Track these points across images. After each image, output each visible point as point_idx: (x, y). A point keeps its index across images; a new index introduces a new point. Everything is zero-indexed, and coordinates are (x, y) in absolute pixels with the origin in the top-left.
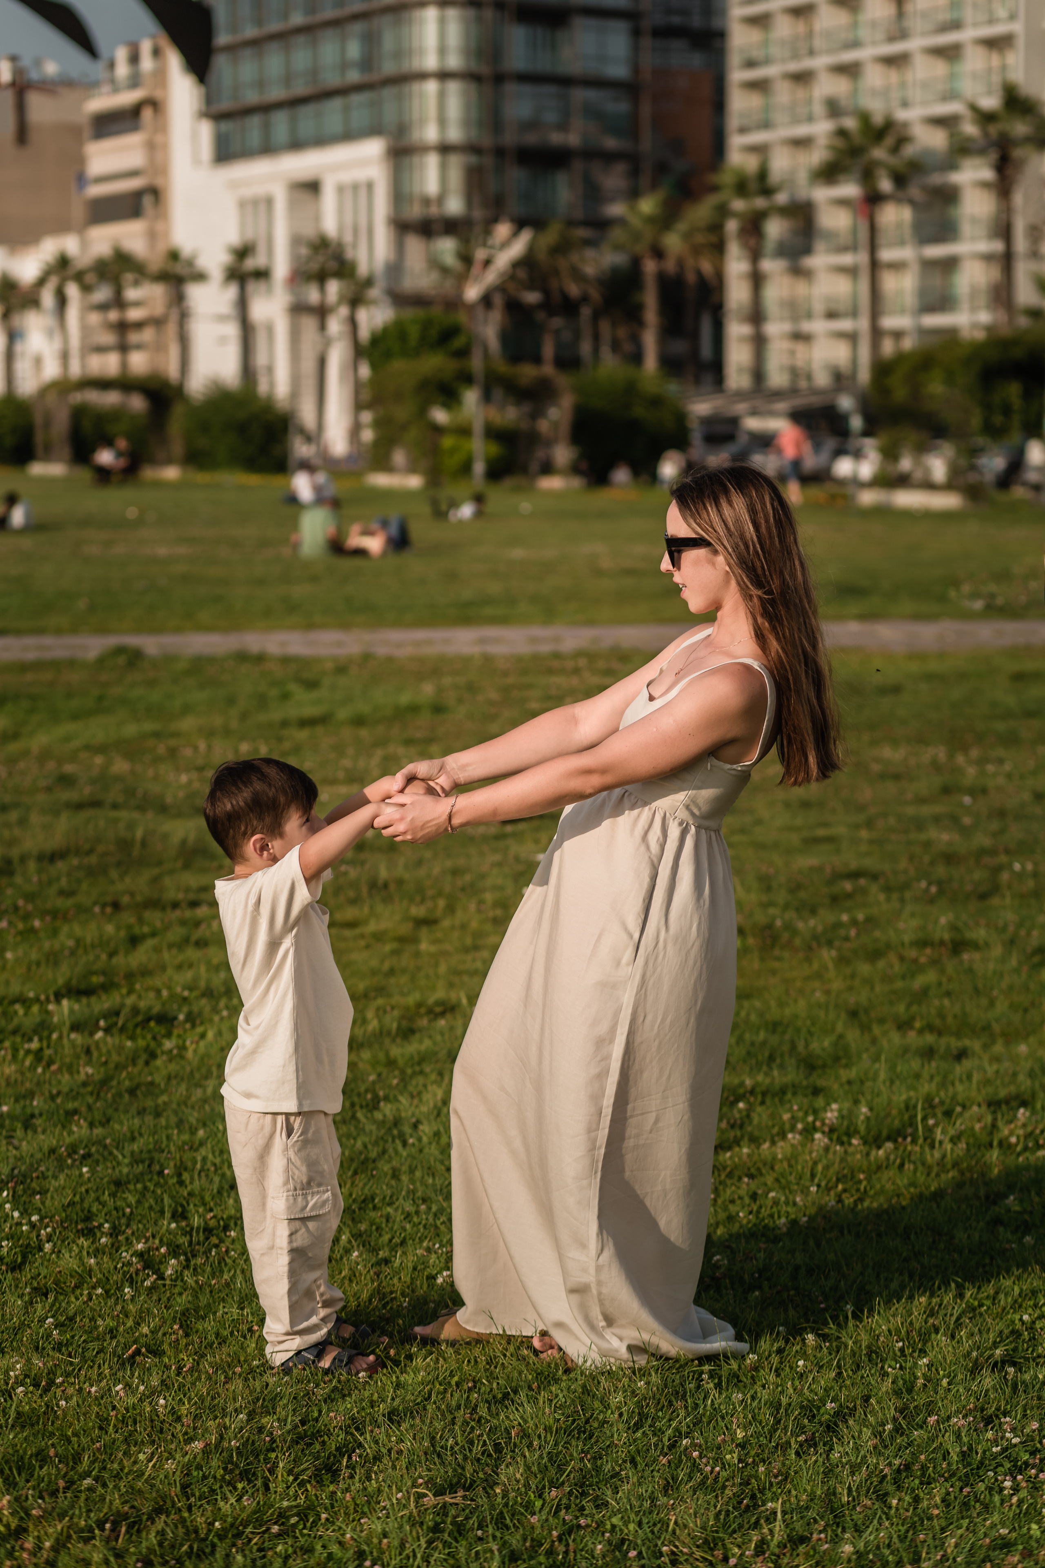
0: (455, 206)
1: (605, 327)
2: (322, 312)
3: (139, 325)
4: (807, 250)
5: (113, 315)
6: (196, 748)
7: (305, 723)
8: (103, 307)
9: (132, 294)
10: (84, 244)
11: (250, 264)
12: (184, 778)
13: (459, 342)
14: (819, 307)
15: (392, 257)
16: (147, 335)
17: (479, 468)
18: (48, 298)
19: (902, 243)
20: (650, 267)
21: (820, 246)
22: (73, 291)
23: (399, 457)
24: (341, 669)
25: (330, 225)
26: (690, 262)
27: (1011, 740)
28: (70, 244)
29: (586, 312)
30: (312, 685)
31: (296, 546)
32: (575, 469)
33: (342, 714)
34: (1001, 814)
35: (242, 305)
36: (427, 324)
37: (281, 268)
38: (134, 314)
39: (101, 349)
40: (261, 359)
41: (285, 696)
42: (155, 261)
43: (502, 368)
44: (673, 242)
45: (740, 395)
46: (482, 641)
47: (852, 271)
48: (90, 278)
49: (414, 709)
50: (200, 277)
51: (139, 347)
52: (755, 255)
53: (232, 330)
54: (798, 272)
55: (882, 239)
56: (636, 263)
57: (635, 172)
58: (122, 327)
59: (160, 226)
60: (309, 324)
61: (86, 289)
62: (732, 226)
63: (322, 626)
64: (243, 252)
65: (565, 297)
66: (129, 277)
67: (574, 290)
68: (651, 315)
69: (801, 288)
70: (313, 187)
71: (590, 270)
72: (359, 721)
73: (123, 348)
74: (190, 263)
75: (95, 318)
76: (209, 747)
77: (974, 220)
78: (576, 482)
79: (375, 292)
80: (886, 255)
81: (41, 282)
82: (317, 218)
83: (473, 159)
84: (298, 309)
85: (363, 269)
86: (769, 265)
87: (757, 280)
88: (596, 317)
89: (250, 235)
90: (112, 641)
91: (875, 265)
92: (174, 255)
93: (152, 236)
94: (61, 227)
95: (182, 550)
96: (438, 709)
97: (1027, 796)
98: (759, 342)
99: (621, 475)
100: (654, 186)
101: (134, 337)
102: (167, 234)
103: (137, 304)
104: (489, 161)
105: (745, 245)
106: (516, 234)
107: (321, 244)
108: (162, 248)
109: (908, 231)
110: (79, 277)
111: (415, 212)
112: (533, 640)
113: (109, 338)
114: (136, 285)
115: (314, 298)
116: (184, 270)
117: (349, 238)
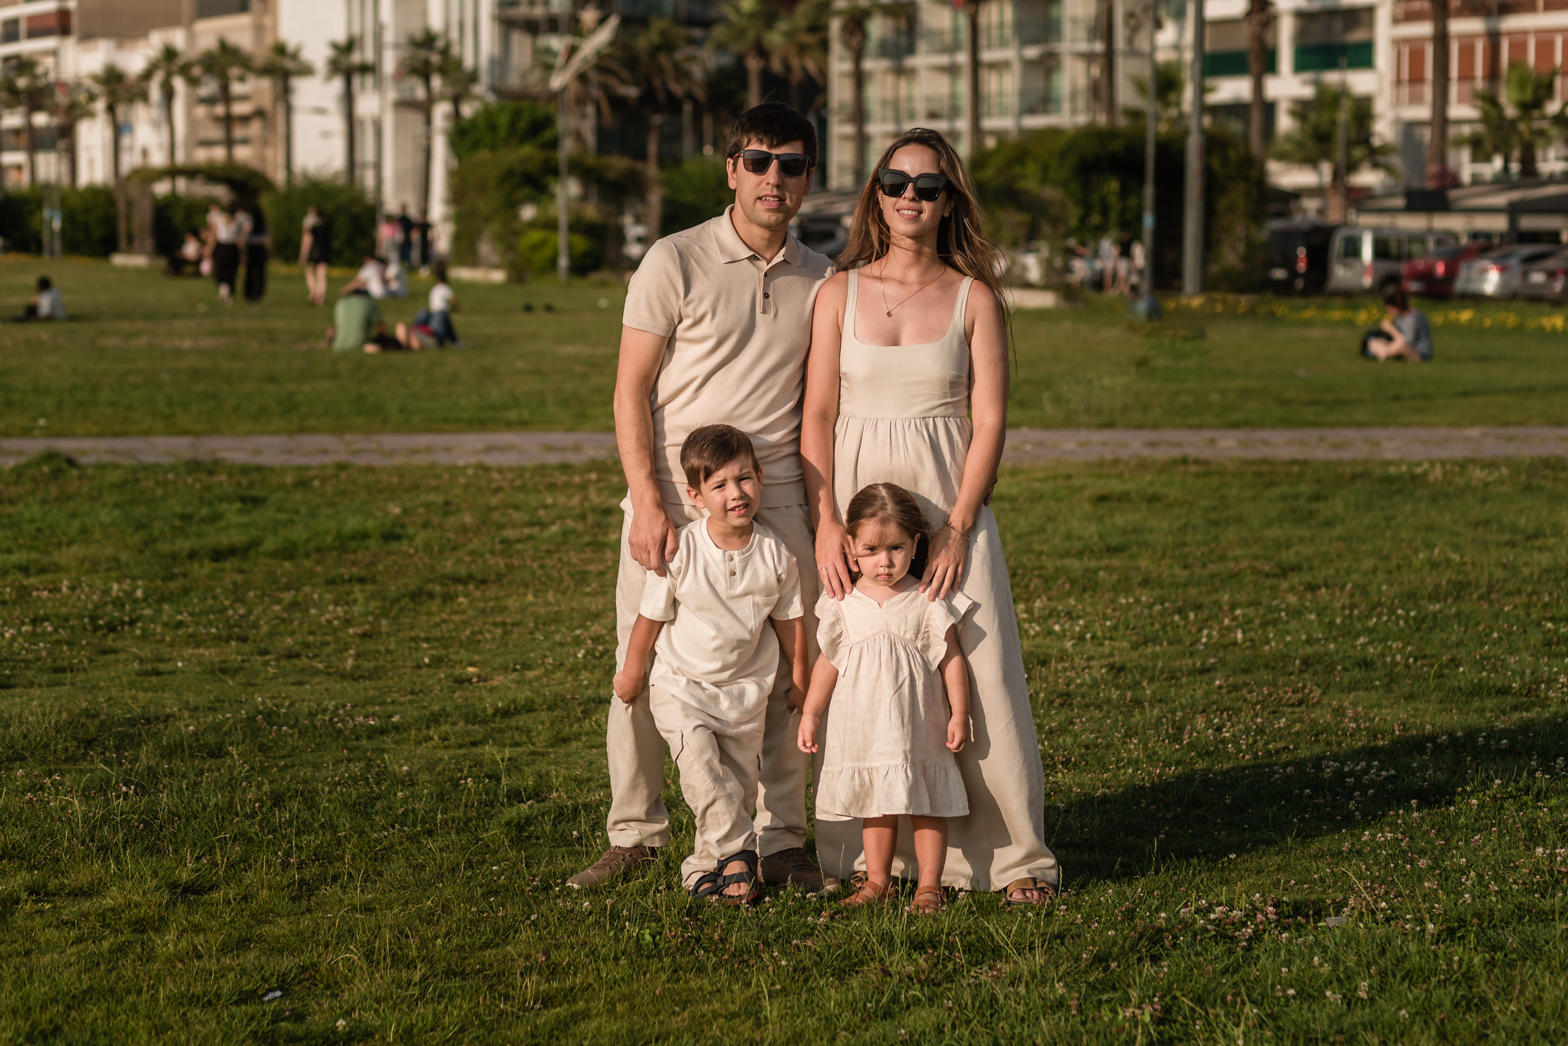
1: (708, 122)
2: (425, 108)
3: (245, 119)
4: (911, 50)
5: (220, 110)
8: (209, 101)
9: (237, 88)
10: (191, 38)
11: (356, 58)
14: (921, 107)
15: (497, 52)
16: (255, 128)
17: (563, 262)
18: (155, 92)
19: (1003, 44)
20: (753, 64)
21: (922, 46)
22: (179, 84)
23: (485, 248)
25: (436, 22)
26: (795, 62)
28: (178, 38)
29: (688, 107)
31: (332, 340)
35: (348, 99)
36: (518, 115)
37: (389, 64)
38: (240, 109)
39: (207, 143)
40: (367, 152)
42: (261, 55)
43: (591, 159)
44: (775, 38)
45: (842, 194)
47: (952, 70)
48: (196, 71)
50: (306, 71)
51: (245, 141)
52: (858, 56)
53: (336, 123)
54: (900, 71)
55: (983, 41)
56: (740, 60)
58: (228, 121)
59: (267, 21)
60: (415, 119)
61: (193, 82)
62: (835, 26)
64: (350, 46)
65: (670, 95)
66: (234, 71)
67: (677, 89)
69: (903, 87)
71: (696, 71)
73: (229, 142)
74: (295, 56)
75: (201, 111)
77: (1074, 21)
79: (479, 87)
80: (987, 56)
81: (147, 75)
82: (424, 13)
84: (404, 105)
85: (468, 62)
86: (870, 64)
87: (859, 79)
88: (697, 115)
89: (356, 30)
90: (36, 446)
91: (976, 65)
92: (280, 49)
93: (259, 29)
94: (170, 21)
98: (862, 141)
101: (239, 132)
102: (275, 27)
103: (244, 98)
105: (846, 44)
106: (602, 21)
107: (428, 41)
108: (269, 41)
109: (1008, 31)
110: (185, 71)
111: (522, 11)
112: (550, 448)
113: (215, 132)
114: (242, 79)
115: (420, 93)
116: (289, 64)
117: (454, 34)
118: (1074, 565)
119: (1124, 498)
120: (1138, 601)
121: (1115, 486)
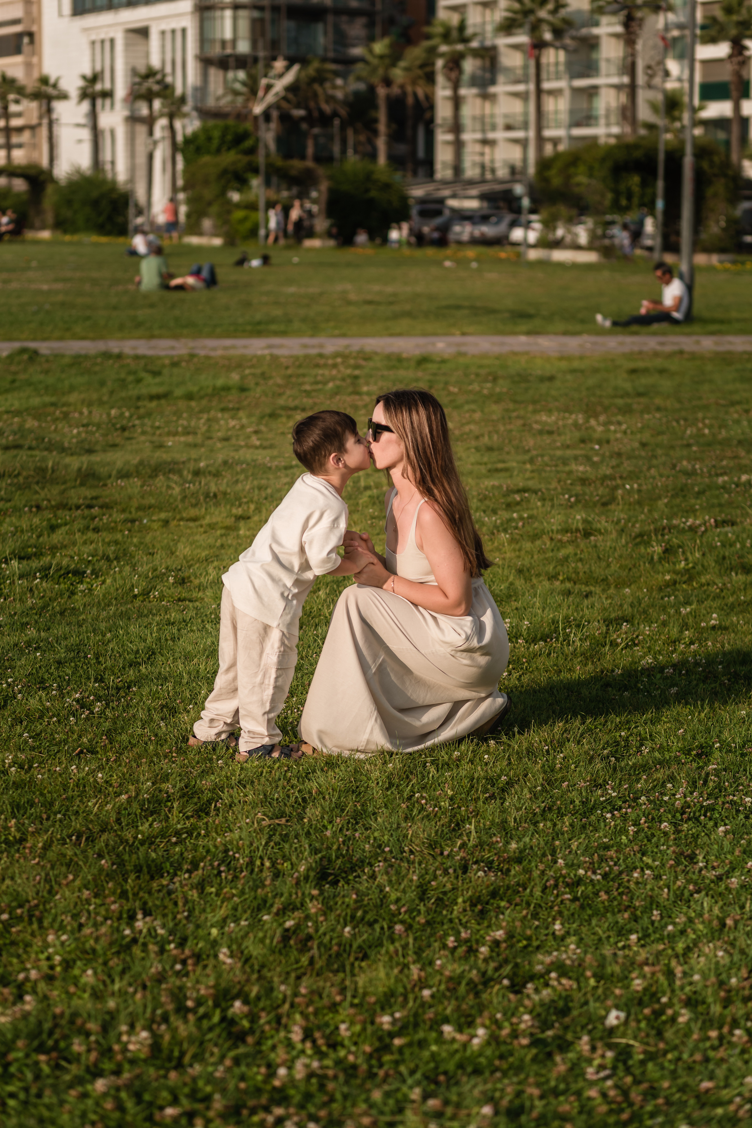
0: (243, 47)
1: (350, 133)
2: (150, 122)
3: (19, 130)
4: (493, 82)
5: (2, 124)
6: (81, 413)
7: (152, 398)
9: (13, 108)
11: (98, 87)
12: (75, 431)
13: (248, 143)
14: (500, 122)
15: (199, 82)
16: (25, 137)
19: (558, 78)
20: (382, 91)
21: (501, 78)
23: (207, 224)
24: (175, 364)
25: (156, 62)
26: (409, 89)
27: (627, 410)
29: (337, 122)
30: (156, 374)
31: (139, 283)
32: (329, 235)
33: (179, 392)
34: (619, 455)
35: (93, 115)
36: (226, 130)
37: (121, 91)
38: (15, 122)
40: (107, 156)
41: (139, 381)
42: (30, 84)
43: (279, 162)
44: (398, 73)
45: (445, 183)
46: (270, 347)
47: (523, 96)
49: (227, 389)
50: (64, 96)
51: (20, 146)
52: (456, 86)
53: (86, 134)
54: (485, 96)
55: (544, 75)
56: (372, 89)
57: (371, 25)
58: (8, 131)
59: (35, 60)
60: (141, 130)
62: (440, 63)
63: (160, 337)
64: (94, 78)
65: (321, 112)
66: (12, 97)
67: (327, 108)
68: (382, 127)
69: (488, 107)
70: (143, 32)
71: (339, 95)
72: (190, 397)
73: (9, 147)
74: (55, 86)
76: (90, 413)
77: (608, 60)
78: (331, 243)
79: (187, 108)
80: (546, 85)
82: (147, 55)
83: (256, 14)
84: (133, 119)
85: (179, 91)
86: (463, 91)
87: (457, 102)
88: (343, 128)
89: (98, 68)
90: (17, 345)
91: (539, 91)
92: (44, 80)
93: (28, 66)
95: (59, 286)
96: (243, 389)
97: (636, 445)
98: (458, 145)
99: (362, 238)
100: (384, 34)
101: (15, 139)
102: (40, 65)
103: (19, 115)
104: (267, 15)
105: (449, 79)
106: (288, 68)
107: (150, 73)
108: (36, 75)
109: (562, 68)
111: (216, 51)
112: (305, 346)
114: (17, 102)
115: (144, 111)
116: (50, 91)
117: (168, 69)
118: (620, 402)
119: (645, 371)
120: (654, 417)
121: (640, 364)
